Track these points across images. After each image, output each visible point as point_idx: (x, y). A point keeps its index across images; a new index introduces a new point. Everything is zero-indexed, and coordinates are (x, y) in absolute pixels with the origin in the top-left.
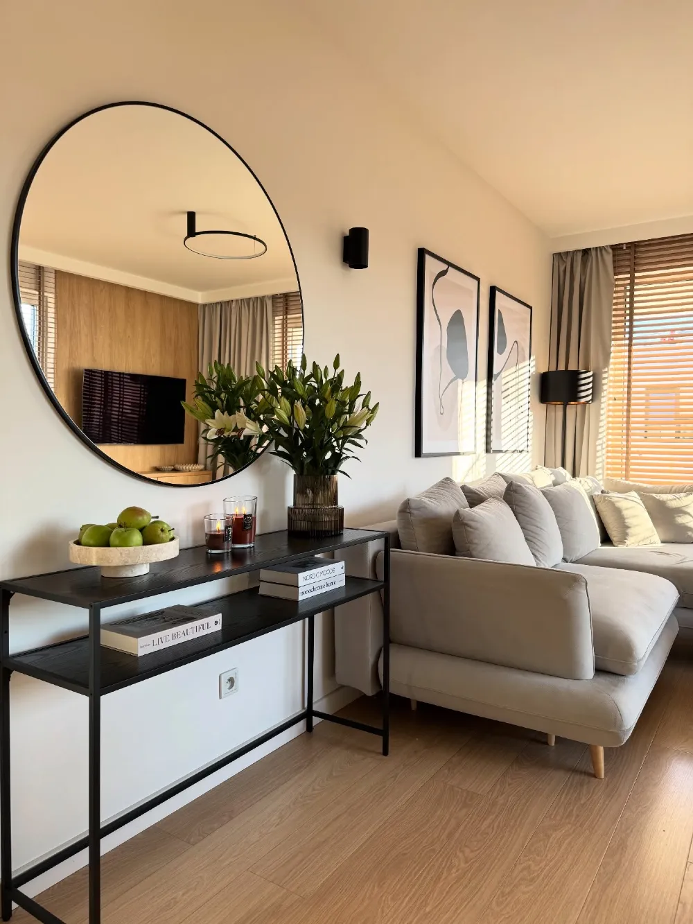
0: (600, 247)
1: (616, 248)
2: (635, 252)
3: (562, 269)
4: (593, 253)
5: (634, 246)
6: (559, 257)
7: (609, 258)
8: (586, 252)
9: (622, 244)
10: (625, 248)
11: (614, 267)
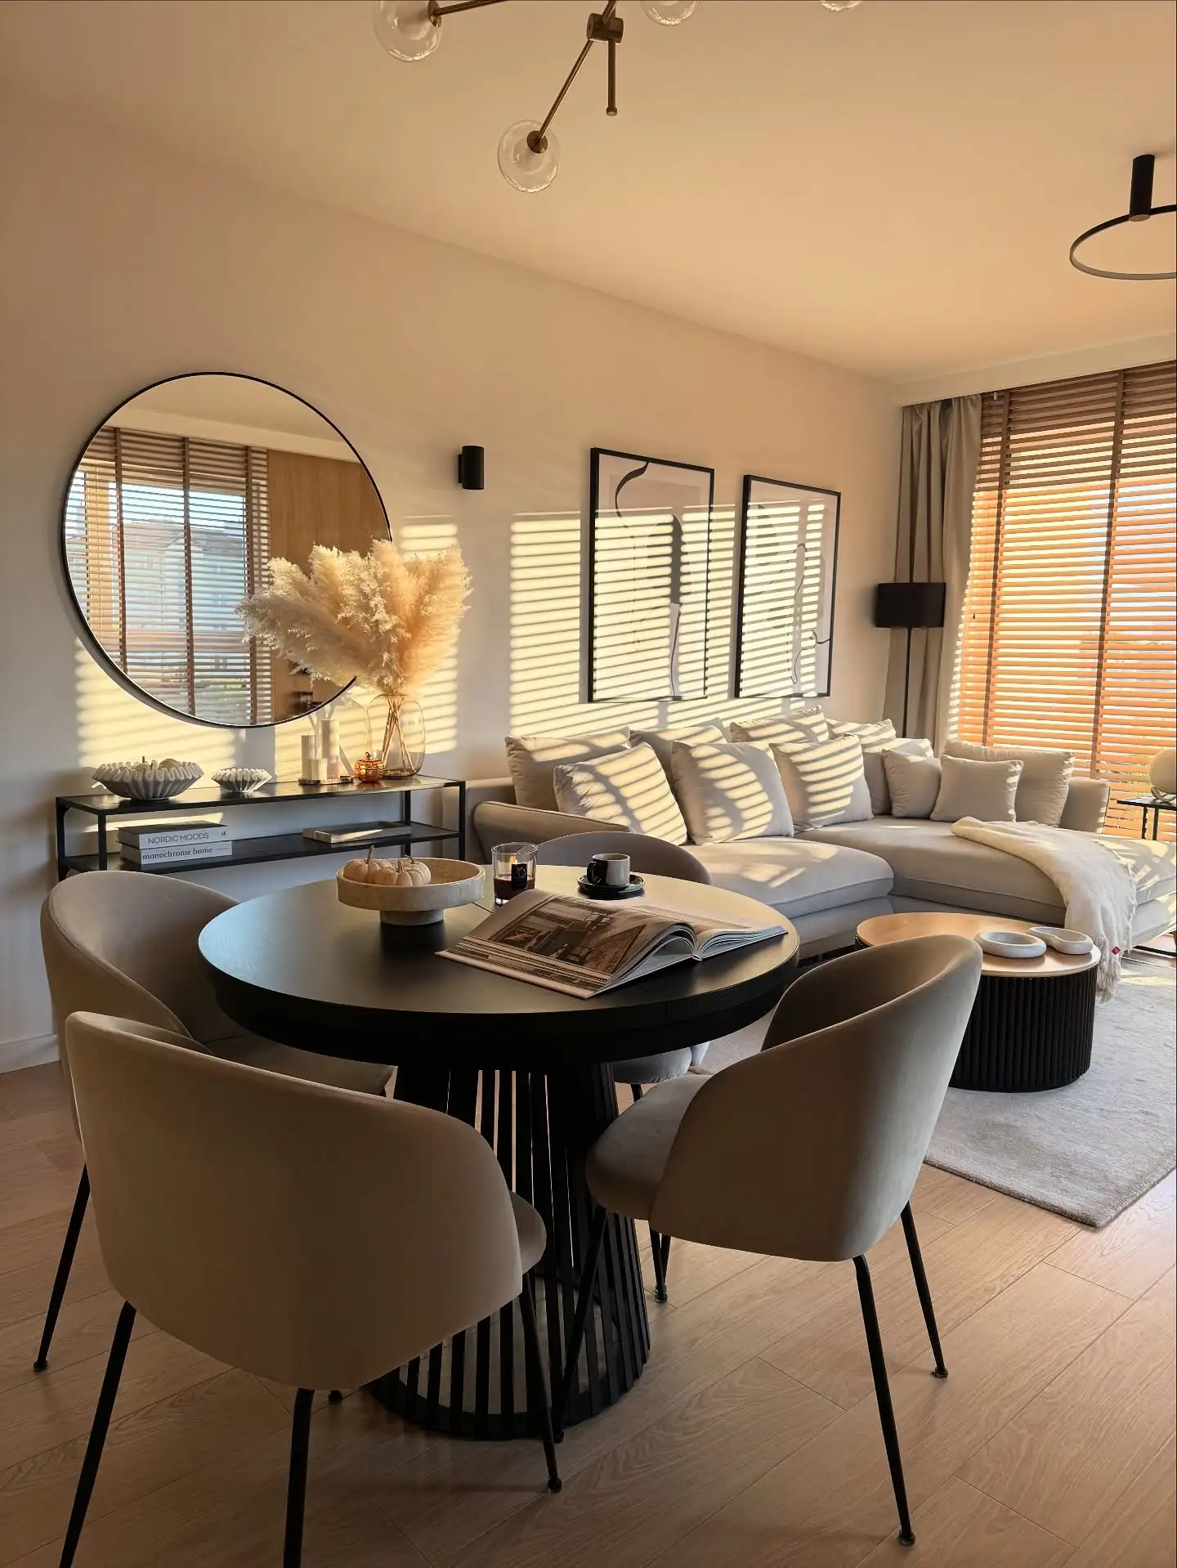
0: (963, 397)
1: (986, 397)
2: (1011, 403)
3: (916, 427)
4: (955, 405)
5: (1010, 395)
6: (912, 411)
7: (975, 414)
8: (946, 404)
9: (993, 392)
10: (995, 398)
11: (982, 427)
